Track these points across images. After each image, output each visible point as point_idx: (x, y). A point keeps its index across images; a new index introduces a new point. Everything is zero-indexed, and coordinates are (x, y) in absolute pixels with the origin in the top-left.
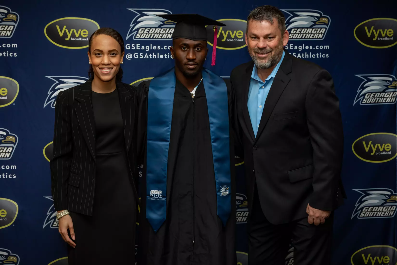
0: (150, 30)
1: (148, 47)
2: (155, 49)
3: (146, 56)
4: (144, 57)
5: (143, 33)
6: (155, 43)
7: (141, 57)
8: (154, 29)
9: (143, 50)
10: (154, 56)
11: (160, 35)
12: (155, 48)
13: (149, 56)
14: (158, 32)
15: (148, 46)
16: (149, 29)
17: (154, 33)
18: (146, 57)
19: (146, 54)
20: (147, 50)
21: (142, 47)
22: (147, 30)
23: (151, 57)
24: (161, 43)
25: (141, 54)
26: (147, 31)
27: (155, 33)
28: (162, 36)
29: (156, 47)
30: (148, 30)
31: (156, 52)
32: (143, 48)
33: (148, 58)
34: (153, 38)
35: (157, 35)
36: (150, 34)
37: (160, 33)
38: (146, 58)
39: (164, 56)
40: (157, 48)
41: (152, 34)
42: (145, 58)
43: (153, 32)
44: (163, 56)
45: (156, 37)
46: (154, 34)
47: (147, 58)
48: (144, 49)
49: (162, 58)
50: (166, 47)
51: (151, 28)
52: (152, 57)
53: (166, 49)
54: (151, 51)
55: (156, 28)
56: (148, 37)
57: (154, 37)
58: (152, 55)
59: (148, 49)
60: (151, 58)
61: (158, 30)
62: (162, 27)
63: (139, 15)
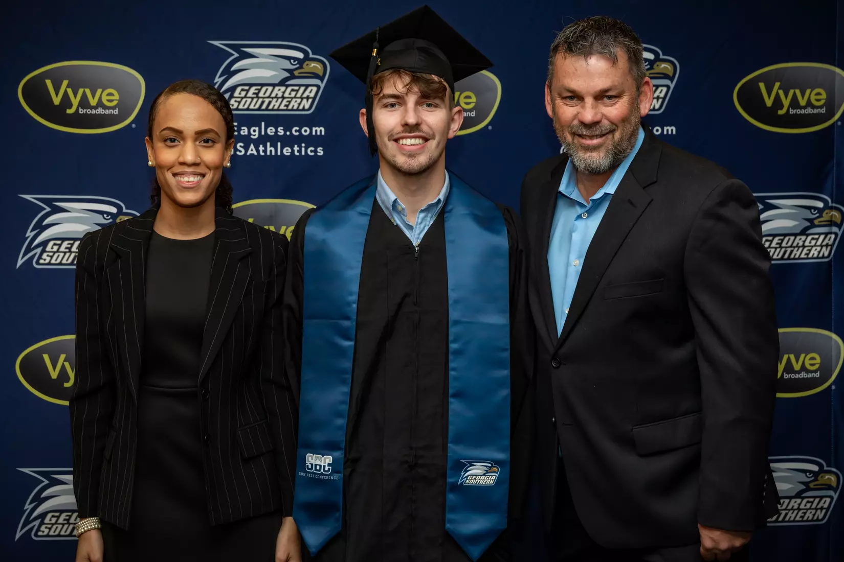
0: (260, 90)
1: (257, 129)
2: (273, 134)
3: (252, 150)
4: (246, 151)
5: (245, 97)
6: (274, 120)
7: (240, 151)
8: (270, 88)
9: (245, 135)
10: (269, 149)
11: (285, 102)
12: (271, 132)
13: (258, 151)
14: (278, 96)
15: (256, 126)
16: (259, 87)
17: (269, 97)
18: (252, 152)
19: (252, 146)
20: (255, 135)
21: (243, 128)
22: (253, 90)
23: (263, 151)
24: (287, 120)
25: (240, 146)
26: (254, 94)
27: (273, 98)
28: (287, 103)
29: (274, 130)
30: (256, 89)
31: (274, 140)
32: (244, 132)
33: (256, 154)
34: (267, 109)
35: (276, 101)
36: (260, 100)
37: (283, 98)
38: (250, 154)
39: (293, 151)
40: (277, 131)
41: (265, 99)
42: (248, 154)
43: (267, 95)
44: (290, 150)
45: (274, 106)
46: (271, 99)
47: (253, 154)
48: (246, 133)
49: (289, 154)
50: (297, 128)
51: (262, 85)
52: (265, 151)
53: (297, 134)
54: (263, 139)
55: (274, 85)
56: (257, 106)
57: (271, 107)
58: (265, 146)
59: (257, 133)
60: (262, 154)
61: (279, 91)
62: (288, 83)
63: (236, 55)
